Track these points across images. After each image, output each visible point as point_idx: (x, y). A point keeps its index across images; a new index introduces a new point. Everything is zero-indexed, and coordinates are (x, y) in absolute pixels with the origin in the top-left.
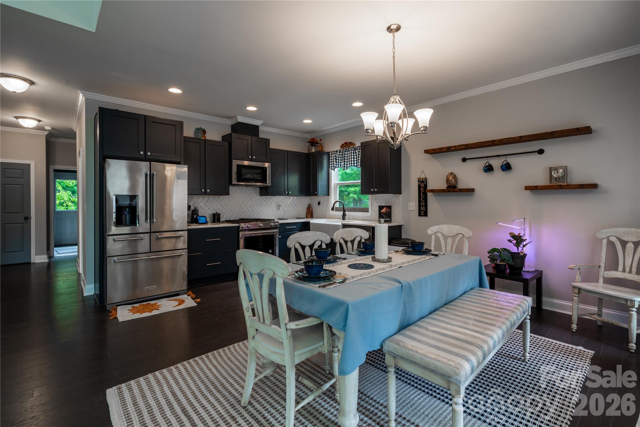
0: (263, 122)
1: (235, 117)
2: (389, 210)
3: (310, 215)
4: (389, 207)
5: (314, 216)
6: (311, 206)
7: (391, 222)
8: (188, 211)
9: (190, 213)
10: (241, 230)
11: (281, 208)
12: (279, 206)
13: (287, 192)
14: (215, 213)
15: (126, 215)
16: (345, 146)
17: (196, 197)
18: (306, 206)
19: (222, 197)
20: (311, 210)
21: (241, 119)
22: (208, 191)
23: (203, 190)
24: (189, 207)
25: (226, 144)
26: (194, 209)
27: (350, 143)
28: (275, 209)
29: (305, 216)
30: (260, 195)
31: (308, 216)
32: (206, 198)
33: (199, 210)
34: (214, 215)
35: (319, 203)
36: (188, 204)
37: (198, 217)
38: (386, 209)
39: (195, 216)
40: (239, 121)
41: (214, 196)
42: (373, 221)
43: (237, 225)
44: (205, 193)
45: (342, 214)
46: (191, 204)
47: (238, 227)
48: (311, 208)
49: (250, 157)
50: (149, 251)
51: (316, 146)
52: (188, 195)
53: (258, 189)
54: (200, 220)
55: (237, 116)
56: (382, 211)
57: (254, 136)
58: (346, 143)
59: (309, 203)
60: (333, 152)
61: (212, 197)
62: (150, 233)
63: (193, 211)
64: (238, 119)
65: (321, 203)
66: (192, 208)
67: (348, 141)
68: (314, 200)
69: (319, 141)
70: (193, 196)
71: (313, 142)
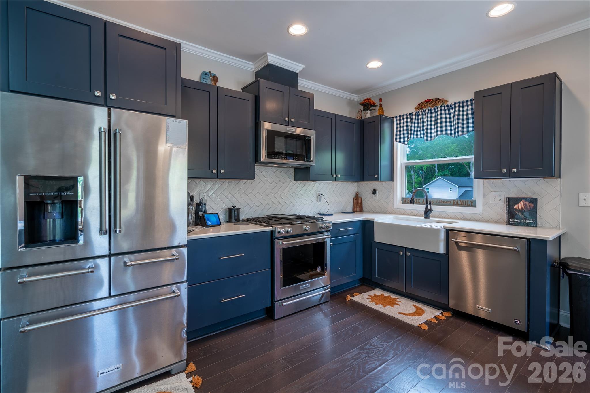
0: (304, 66)
1: (264, 55)
2: (532, 205)
3: (359, 208)
4: (534, 201)
5: (364, 209)
6: (359, 195)
7: (536, 226)
8: (188, 206)
9: (192, 208)
10: (276, 238)
11: (323, 198)
12: (319, 196)
13: (335, 176)
14: (231, 206)
15: (54, 220)
16: (427, 106)
17: (202, 182)
18: (353, 196)
19: (242, 182)
20: (360, 202)
21: (274, 59)
22: (222, 171)
23: (214, 171)
24: (191, 199)
25: (250, 97)
26: (198, 202)
27: (437, 100)
28: (314, 200)
29: (351, 210)
30: (295, 180)
31: (355, 209)
32: (218, 183)
33: (206, 203)
34: (230, 210)
35: (374, 192)
36: (188, 193)
37: (205, 215)
38: (524, 204)
39: (201, 213)
40: (270, 62)
41: (230, 180)
42: (496, 222)
43: (270, 229)
44: (218, 176)
45: (424, 209)
46: (194, 194)
47: (272, 232)
48: (360, 199)
49: (287, 119)
50: (107, 295)
51: (372, 109)
52: (189, 178)
53: (292, 171)
54: (208, 219)
55: (268, 54)
56: (516, 206)
57: (291, 87)
58: (427, 101)
59: (356, 191)
60: (403, 116)
61: (226, 182)
62: (110, 256)
63: (198, 205)
64: (269, 57)
65: (377, 192)
66: (196, 200)
67: (433, 97)
68: (366, 187)
69: (378, 103)
70: (197, 180)
71: (367, 105)
